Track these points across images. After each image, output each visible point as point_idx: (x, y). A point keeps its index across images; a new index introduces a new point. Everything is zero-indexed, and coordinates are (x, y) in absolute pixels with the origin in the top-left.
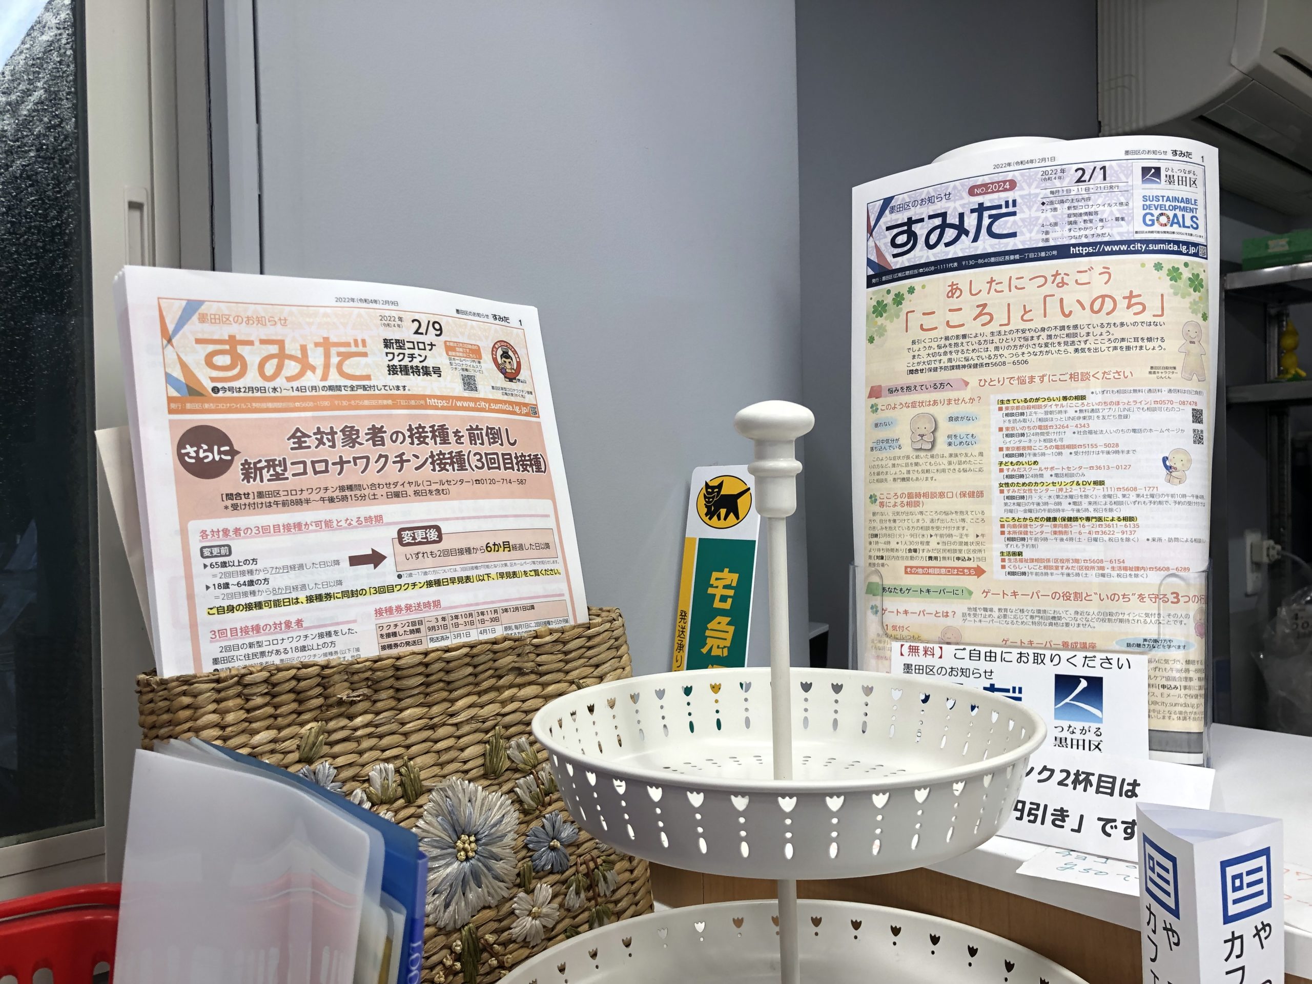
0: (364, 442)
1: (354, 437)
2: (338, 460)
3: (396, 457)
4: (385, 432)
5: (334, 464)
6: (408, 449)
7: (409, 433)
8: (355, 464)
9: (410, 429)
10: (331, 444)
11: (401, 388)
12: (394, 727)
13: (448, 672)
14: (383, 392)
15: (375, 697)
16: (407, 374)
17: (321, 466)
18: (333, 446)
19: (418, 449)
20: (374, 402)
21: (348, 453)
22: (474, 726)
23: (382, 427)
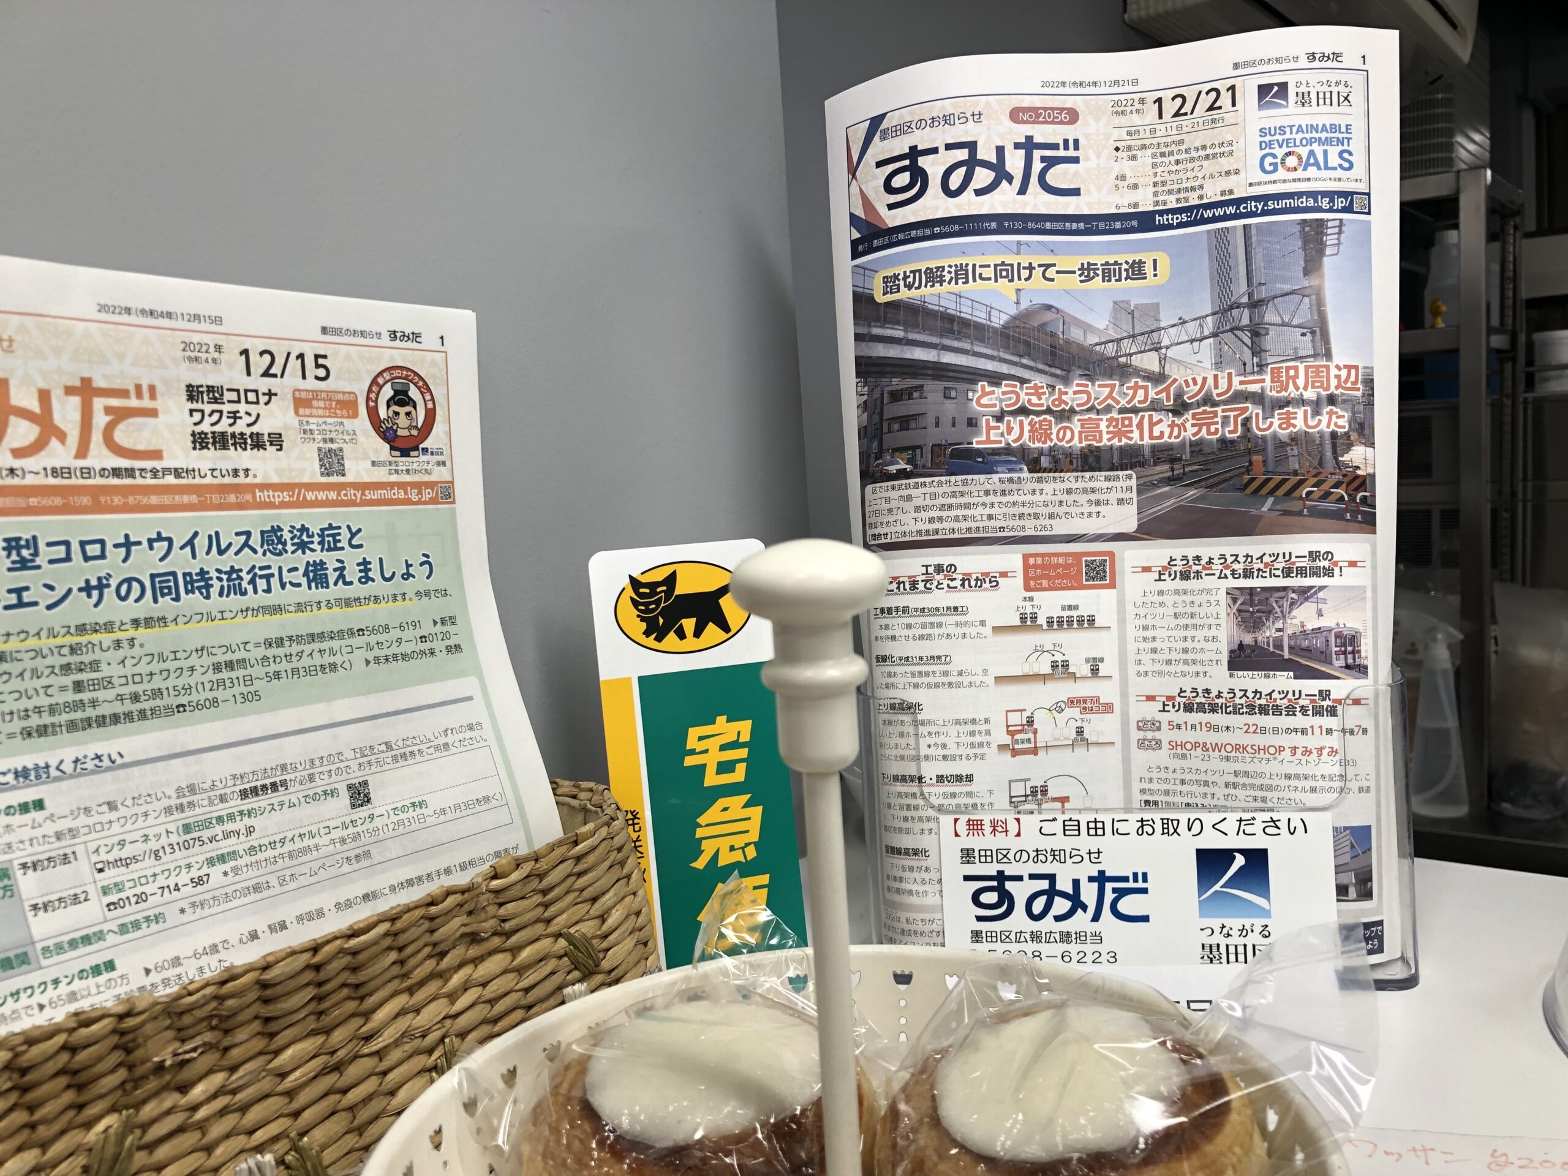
22: (408, 1047)
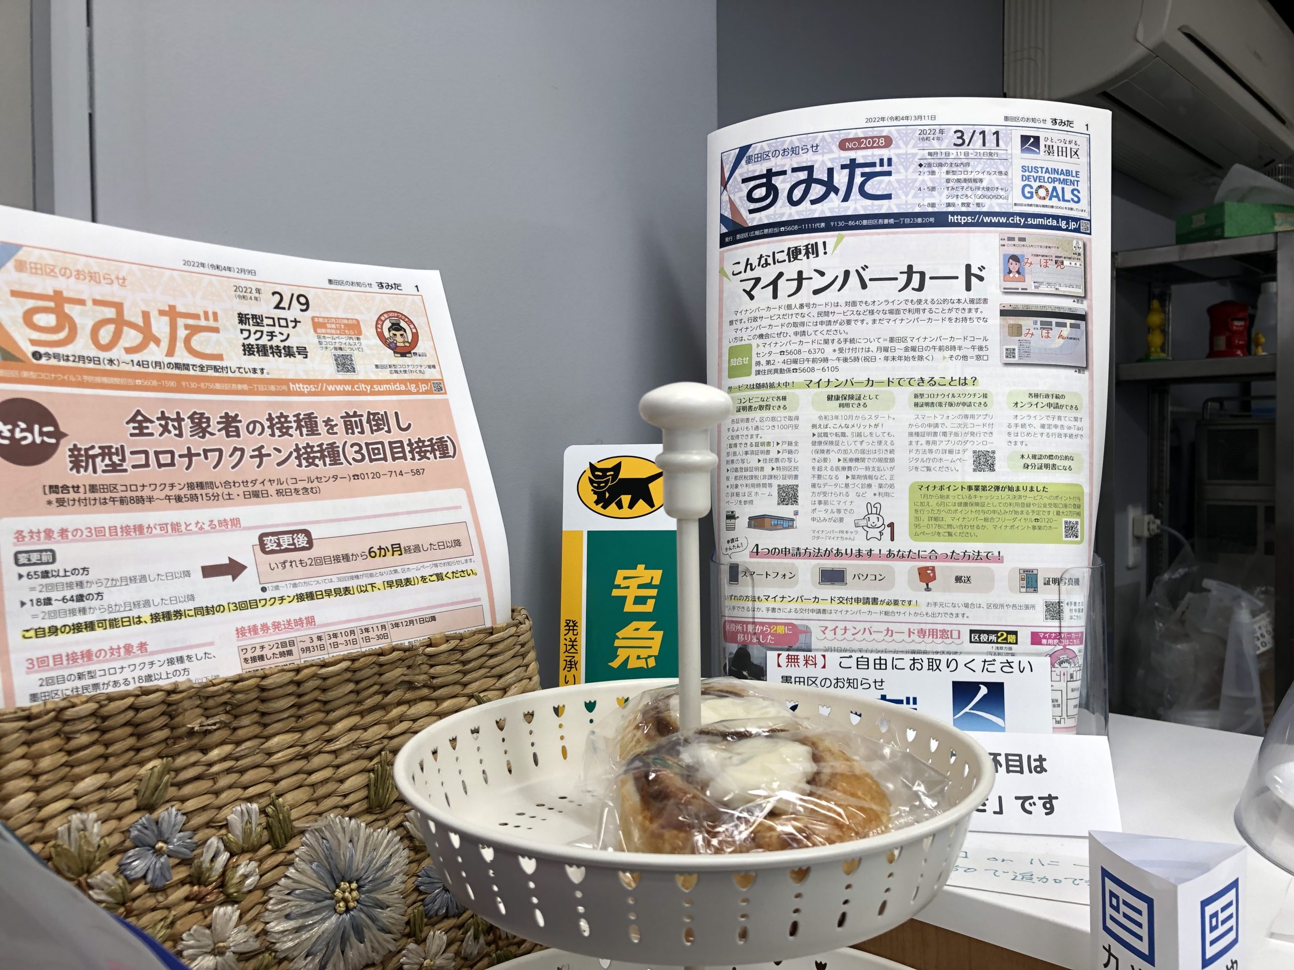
0: (216, 432)
1: (204, 425)
2: (186, 452)
3: (254, 451)
4: (240, 421)
5: (181, 456)
6: (269, 442)
7: (268, 424)
8: (206, 458)
9: (270, 419)
10: (177, 432)
11: (258, 371)
12: (258, 758)
13: (324, 690)
14: (237, 375)
15: (235, 724)
16: (265, 355)
17: (166, 459)
18: (180, 435)
19: (280, 441)
20: (226, 387)
21: (198, 444)
23: (237, 415)
